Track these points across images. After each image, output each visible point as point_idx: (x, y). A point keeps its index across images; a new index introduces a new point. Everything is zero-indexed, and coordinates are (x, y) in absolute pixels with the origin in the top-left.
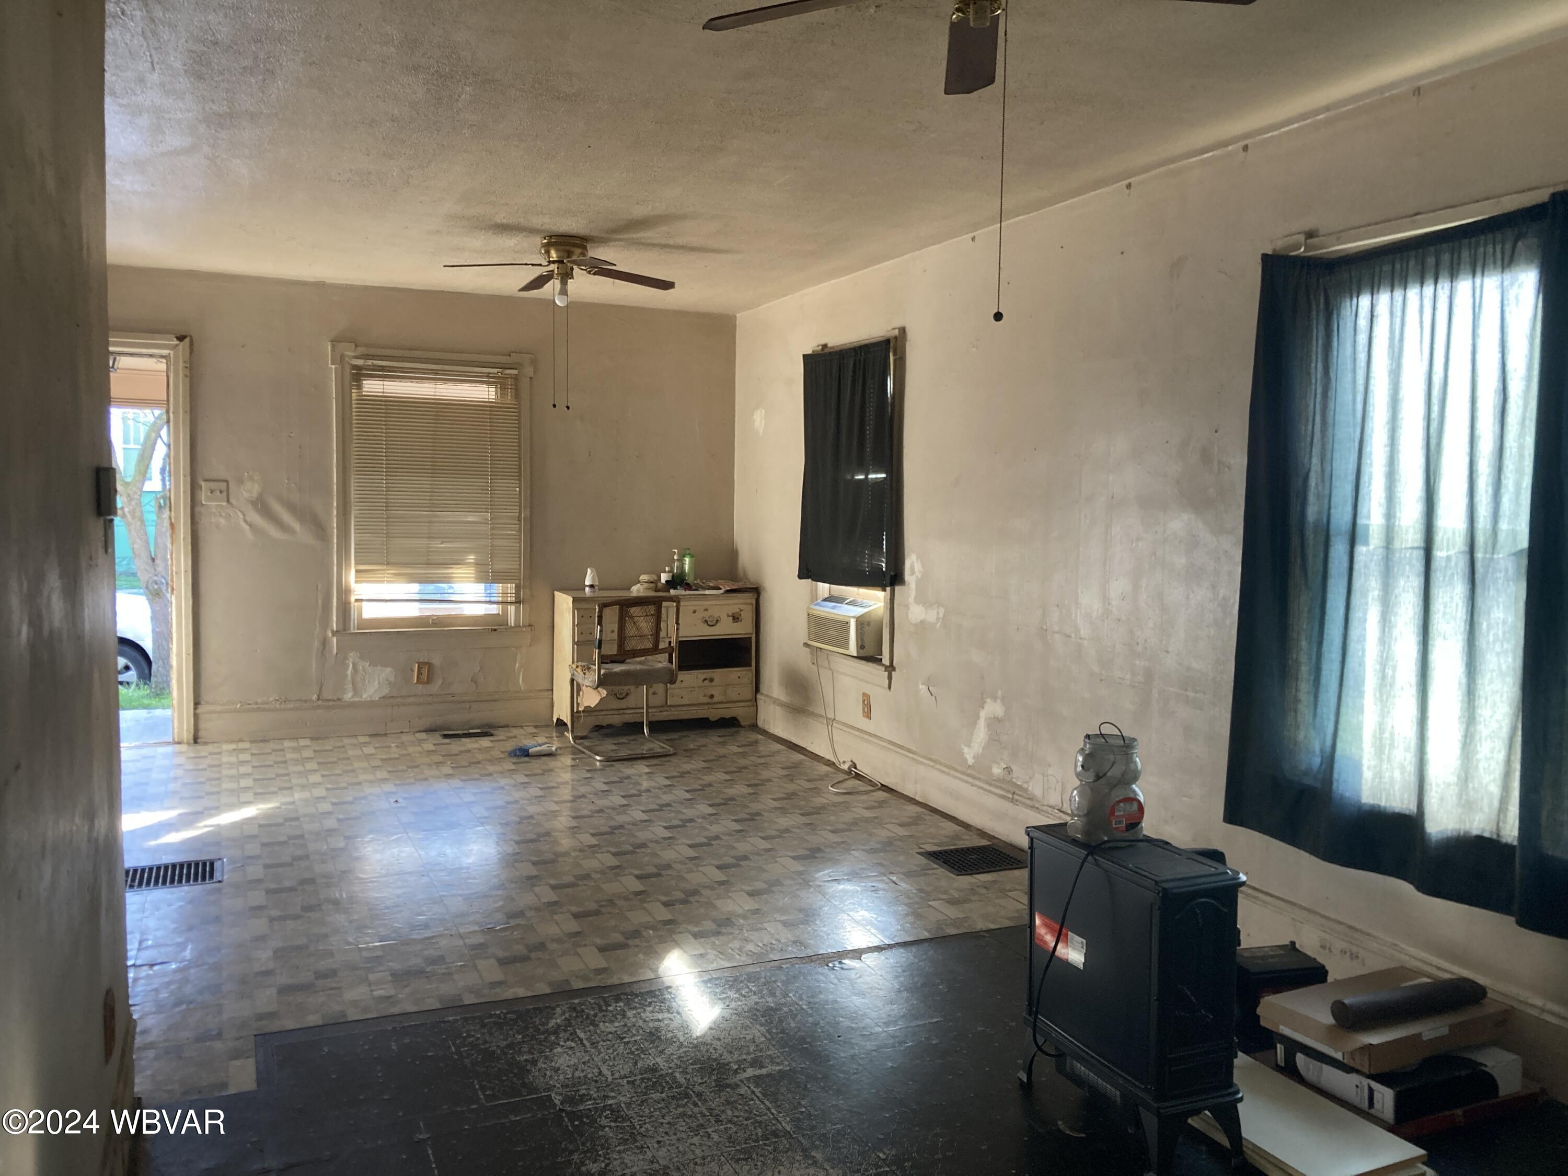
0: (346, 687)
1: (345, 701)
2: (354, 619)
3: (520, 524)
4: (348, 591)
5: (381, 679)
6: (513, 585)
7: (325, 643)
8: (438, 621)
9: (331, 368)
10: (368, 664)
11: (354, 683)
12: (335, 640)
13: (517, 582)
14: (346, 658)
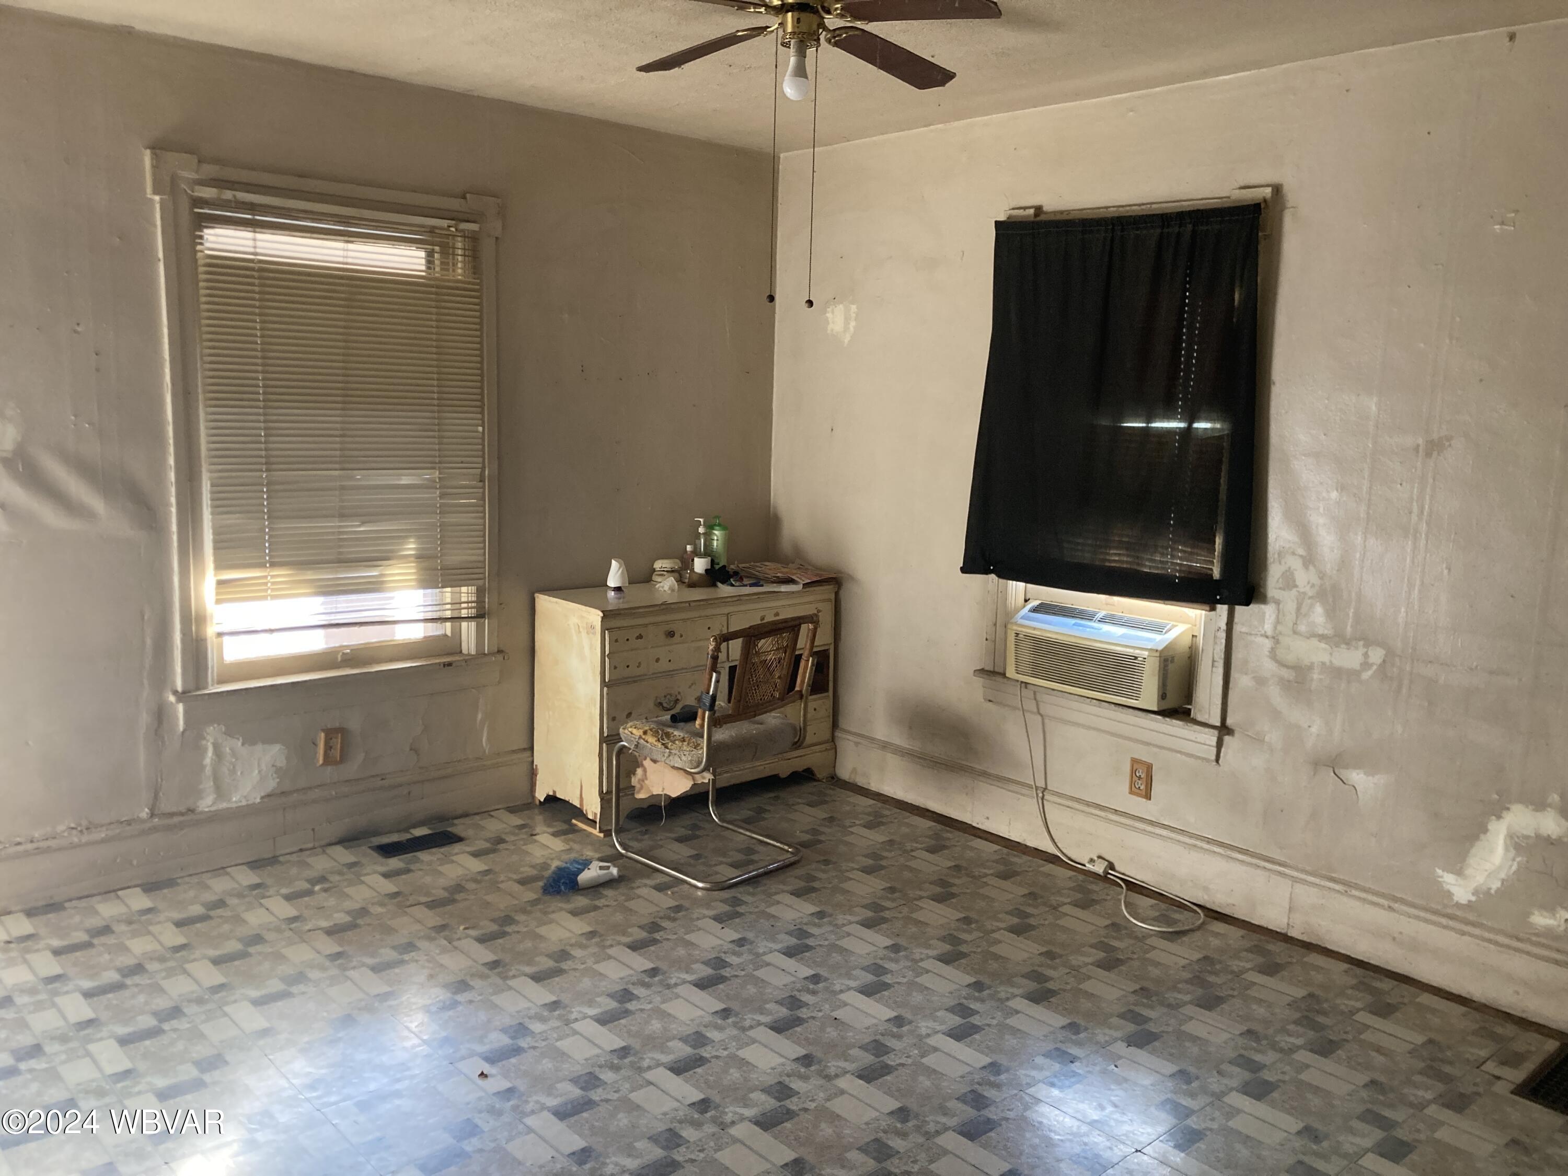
0: (201, 787)
1: (202, 813)
2: (213, 667)
3: (484, 487)
4: (201, 619)
5: (263, 767)
6: (474, 589)
7: (161, 714)
8: (354, 657)
9: (151, 200)
10: (240, 743)
11: (216, 779)
12: (180, 708)
13: (480, 582)
14: (201, 737)
